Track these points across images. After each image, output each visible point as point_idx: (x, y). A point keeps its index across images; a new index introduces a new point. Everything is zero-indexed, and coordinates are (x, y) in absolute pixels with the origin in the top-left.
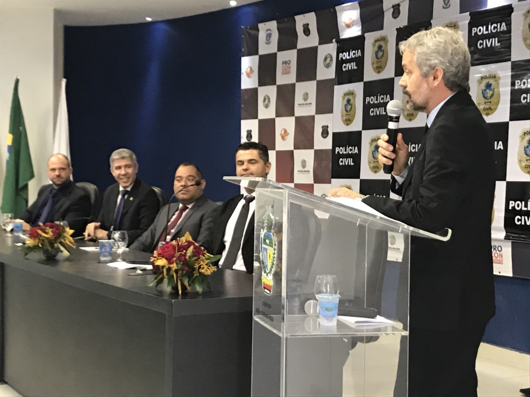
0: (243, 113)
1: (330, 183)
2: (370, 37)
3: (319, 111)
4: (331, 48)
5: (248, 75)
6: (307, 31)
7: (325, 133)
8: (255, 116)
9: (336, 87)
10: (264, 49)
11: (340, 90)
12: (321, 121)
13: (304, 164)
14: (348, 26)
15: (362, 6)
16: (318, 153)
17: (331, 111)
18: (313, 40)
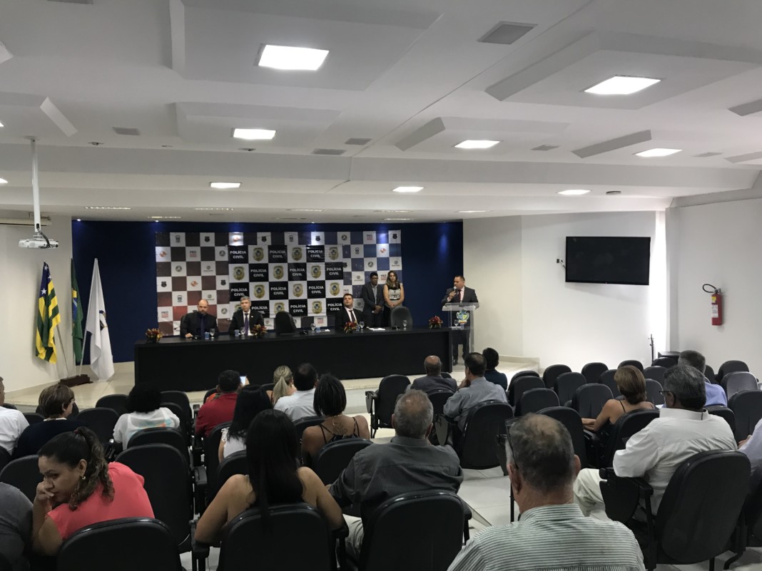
0: (158, 274)
1: (228, 303)
2: (251, 248)
3: (218, 273)
4: (225, 249)
5: (162, 256)
6: (207, 239)
7: (223, 283)
8: (169, 275)
9: (230, 265)
10: (174, 243)
11: (232, 267)
12: (219, 279)
13: (210, 296)
14: (235, 241)
15: (244, 235)
16: (219, 292)
17: (227, 273)
18: (211, 244)
